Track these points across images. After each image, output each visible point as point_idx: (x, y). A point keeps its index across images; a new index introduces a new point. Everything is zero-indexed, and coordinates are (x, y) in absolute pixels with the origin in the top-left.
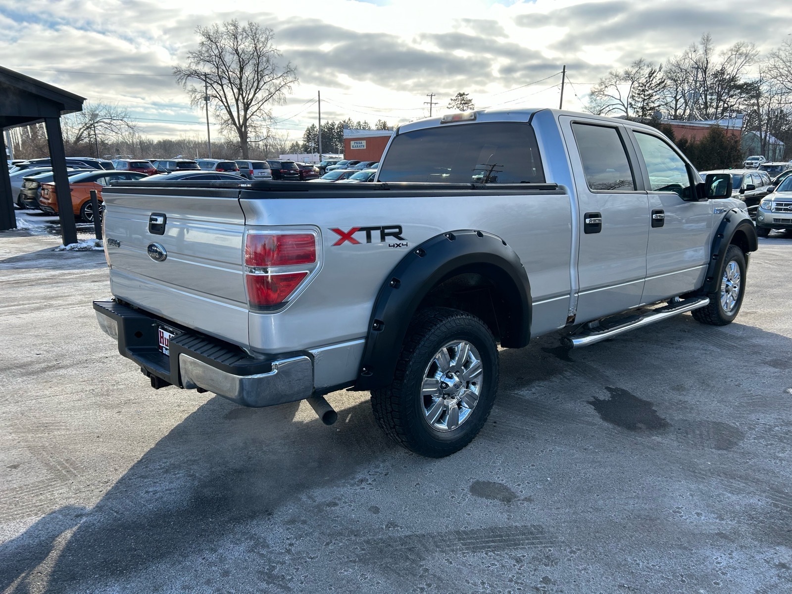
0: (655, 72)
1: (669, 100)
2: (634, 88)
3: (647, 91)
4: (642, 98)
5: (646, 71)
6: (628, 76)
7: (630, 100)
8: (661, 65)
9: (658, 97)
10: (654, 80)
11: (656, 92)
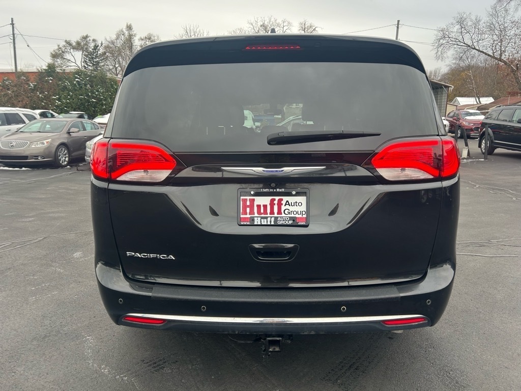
0: (98, 46)
1: (111, 67)
2: (85, 55)
3: (95, 59)
4: (92, 63)
5: (92, 45)
6: (78, 46)
7: (83, 63)
8: (102, 42)
9: (103, 64)
10: (99, 52)
11: (101, 60)
